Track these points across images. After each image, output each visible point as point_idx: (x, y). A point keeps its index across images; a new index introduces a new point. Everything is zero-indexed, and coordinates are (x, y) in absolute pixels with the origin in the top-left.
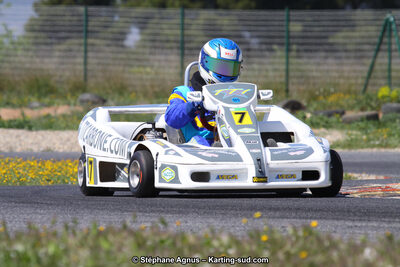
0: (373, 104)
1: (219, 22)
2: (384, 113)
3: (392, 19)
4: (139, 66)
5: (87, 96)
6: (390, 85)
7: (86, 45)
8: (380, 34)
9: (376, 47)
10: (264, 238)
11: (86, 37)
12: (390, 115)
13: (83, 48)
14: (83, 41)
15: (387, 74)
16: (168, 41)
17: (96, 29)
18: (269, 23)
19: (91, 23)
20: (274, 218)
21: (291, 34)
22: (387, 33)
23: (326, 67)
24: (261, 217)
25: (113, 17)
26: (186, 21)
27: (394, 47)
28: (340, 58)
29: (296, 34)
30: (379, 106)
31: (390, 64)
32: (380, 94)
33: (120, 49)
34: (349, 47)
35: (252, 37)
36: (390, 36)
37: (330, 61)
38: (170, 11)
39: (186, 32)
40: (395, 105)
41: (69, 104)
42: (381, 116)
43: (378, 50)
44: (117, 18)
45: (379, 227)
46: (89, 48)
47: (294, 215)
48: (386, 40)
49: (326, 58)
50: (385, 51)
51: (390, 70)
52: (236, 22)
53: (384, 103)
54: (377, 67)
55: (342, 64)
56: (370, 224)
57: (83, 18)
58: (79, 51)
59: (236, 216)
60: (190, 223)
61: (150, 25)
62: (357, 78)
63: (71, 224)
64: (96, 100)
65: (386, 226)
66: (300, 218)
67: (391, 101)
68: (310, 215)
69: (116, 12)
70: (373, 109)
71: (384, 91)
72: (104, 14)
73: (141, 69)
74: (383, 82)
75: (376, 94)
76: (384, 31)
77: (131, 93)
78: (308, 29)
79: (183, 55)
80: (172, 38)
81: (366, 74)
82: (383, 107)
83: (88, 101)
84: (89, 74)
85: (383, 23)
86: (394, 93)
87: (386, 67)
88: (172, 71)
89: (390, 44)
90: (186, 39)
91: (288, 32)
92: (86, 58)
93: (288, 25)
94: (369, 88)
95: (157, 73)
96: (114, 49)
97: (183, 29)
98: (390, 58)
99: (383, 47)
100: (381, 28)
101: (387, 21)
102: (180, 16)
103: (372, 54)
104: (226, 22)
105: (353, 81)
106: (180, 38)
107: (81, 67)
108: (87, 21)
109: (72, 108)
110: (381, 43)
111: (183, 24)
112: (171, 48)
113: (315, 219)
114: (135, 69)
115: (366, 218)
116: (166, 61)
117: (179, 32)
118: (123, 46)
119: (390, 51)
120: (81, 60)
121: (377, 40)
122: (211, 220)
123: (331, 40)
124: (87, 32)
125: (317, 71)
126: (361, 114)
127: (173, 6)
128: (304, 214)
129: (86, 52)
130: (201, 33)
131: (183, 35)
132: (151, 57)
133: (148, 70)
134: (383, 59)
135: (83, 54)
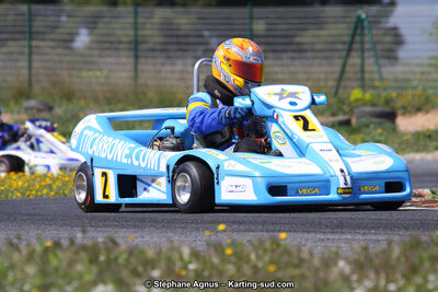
0: (345, 108)
1: (176, 21)
2: (358, 118)
3: (364, 16)
4: (89, 70)
5: (32, 103)
6: (363, 87)
7: (30, 47)
8: (351, 32)
9: (347, 46)
10: (229, 251)
11: (31, 39)
12: (364, 120)
13: (26, 50)
14: (26, 43)
15: (359, 75)
16: (120, 42)
17: (42, 30)
18: (230, 21)
19: (35, 24)
20: (238, 231)
21: (255, 33)
22: (359, 31)
23: (292, 69)
24: (224, 231)
25: (58, 16)
26: (140, 20)
27: (367, 46)
28: (307, 58)
29: (260, 33)
30: (352, 110)
31: (363, 65)
32: (352, 98)
33: (67, 51)
34: (318, 47)
35: (211, 36)
36: (363, 35)
37: (297, 62)
38: (121, 9)
39: (140, 32)
40: (369, 109)
41: (12, 112)
42: (354, 121)
43: (350, 50)
44: (64, 19)
45: (353, 240)
46: (34, 50)
47: (260, 227)
48: (358, 39)
49: (293, 58)
50: (357, 50)
51: (363, 71)
52: (194, 21)
53: (357, 107)
54: (348, 68)
55: (311, 65)
56: (344, 237)
57: (26, 17)
58: (22, 53)
59: (197, 229)
60: (147, 238)
61: (101, 25)
62: (326, 80)
63: (15, 241)
64: (42, 107)
65: (361, 237)
66: (267, 231)
67: (365, 104)
68: (278, 227)
69: (62, 11)
70: (344, 113)
71: (356, 94)
72: (50, 12)
73: (91, 73)
74: (356, 84)
75: (348, 97)
76: (356, 28)
77: (79, 99)
78: (272, 27)
79: (136, 57)
80: (125, 39)
81: (336, 76)
82: (356, 110)
83: (32, 108)
84: (34, 79)
85: (354, 20)
86: (368, 96)
87: (358, 68)
88: (125, 74)
89: (362, 43)
90: (140, 39)
91: (251, 30)
92: (30, 61)
93: (251, 24)
94: (341, 91)
95: (107, 77)
96: (60, 51)
97: (136, 29)
98: (362, 58)
99: (356, 46)
100: (352, 26)
101: (359, 17)
102: (132, 15)
103: (344, 53)
104: (183, 21)
105: (322, 84)
106: (132, 39)
107: (25, 72)
108: (30, 20)
109: (16, 116)
110: (352, 42)
111: (136, 23)
112: (124, 49)
113: (284, 231)
114: (84, 74)
115: (339, 230)
116: (119, 64)
117: (132, 32)
118: (70, 48)
119: (363, 50)
120: (24, 64)
121: (347, 39)
122: (170, 234)
123: (298, 40)
124: (31, 33)
125: (282, 73)
126: (332, 119)
127: (125, 4)
128: (271, 227)
129: (30, 54)
130: (157, 32)
131: (136, 36)
132: (101, 60)
133: (98, 73)
134: (355, 60)
135: (26, 57)
